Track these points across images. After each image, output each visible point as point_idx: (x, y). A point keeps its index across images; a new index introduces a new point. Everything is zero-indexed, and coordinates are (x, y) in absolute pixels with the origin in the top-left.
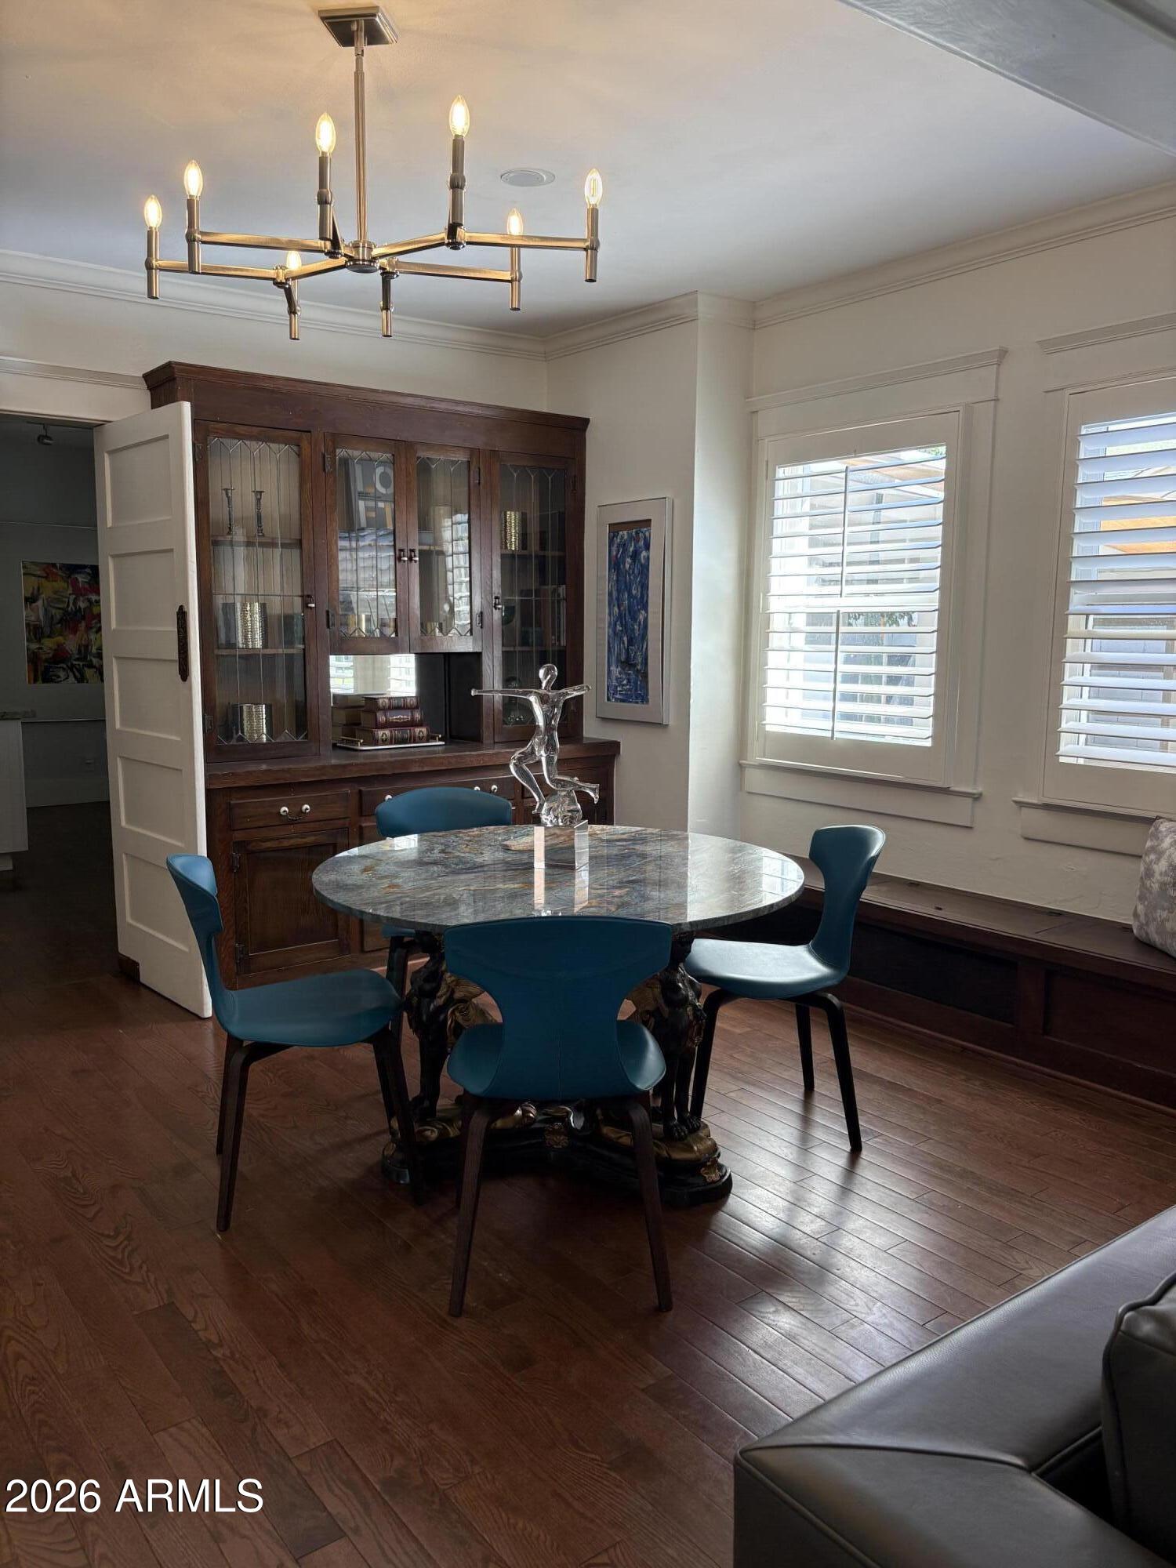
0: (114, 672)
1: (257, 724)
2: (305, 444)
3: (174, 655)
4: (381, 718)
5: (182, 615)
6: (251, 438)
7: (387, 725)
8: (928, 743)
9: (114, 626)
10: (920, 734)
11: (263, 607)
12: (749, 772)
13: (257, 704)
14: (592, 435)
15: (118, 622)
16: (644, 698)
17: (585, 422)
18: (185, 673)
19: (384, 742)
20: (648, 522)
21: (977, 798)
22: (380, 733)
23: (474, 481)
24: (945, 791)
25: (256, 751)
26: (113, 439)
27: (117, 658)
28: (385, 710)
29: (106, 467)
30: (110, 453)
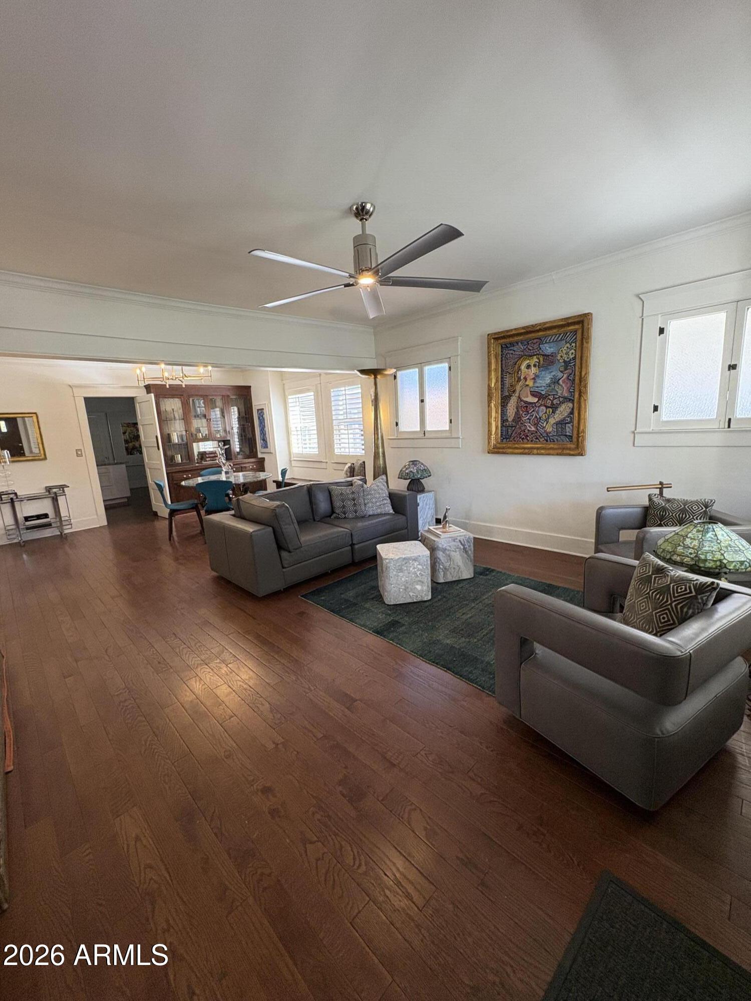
0: (144, 450)
1: (178, 458)
2: (182, 399)
3: (156, 445)
4: (207, 456)
5: (157, 437)
6: (169, 398)
7: (209, 457)
8: (317, 453)
9: (143, 439)
10: (316, 451)
11: (177, 434)
12: (292, 462)
13: (178, 454)
14: (252, 389)
15: (144, 439)
16: (267, 447)
17: (250, 386)
18: (159, 449)
19: (209, 461)
20: (263, 409)
21: (327, 462)
22: (207, 459)
23: (224, 402)
24: (321, 462)
25: (178, 464)
26: (138, 400)
27: (145, 447)
28: (208, 454)
29: (137, 406)
30: (139, 403)
